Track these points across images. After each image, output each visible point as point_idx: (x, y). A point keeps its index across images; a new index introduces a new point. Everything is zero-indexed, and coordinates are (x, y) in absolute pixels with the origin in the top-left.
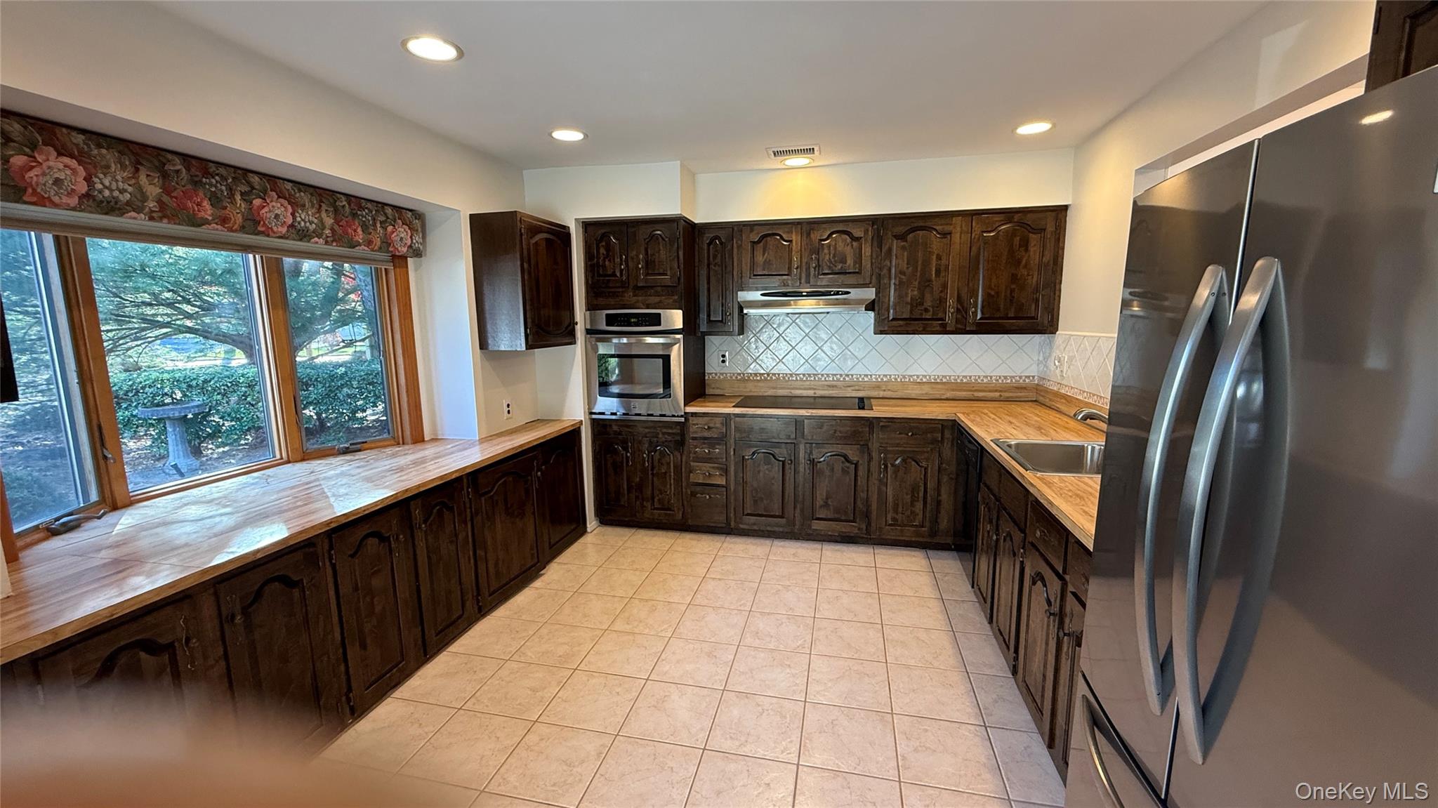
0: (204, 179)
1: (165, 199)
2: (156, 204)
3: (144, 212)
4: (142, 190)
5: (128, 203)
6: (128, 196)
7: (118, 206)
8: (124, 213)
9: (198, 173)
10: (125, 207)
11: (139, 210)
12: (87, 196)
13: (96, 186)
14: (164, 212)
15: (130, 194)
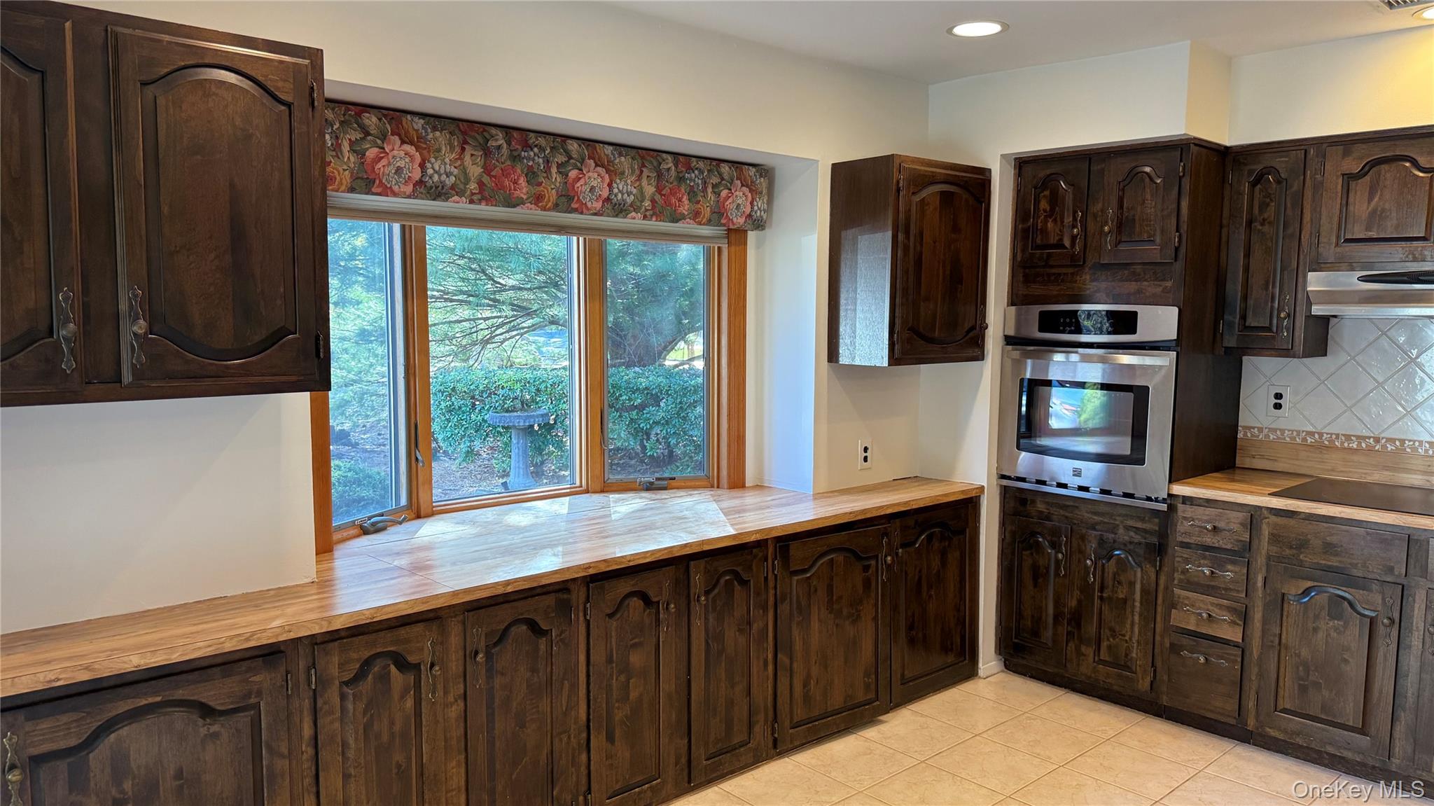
0: (523, 153)
1: (486, 179)
2: (476, 185)
3: (466, 195)
4: (466, 171)
5: (453, 187)
6: (453, 179)
7: (444, 191)
8: (449, 198)
9: (517, 146)
10: (450, 191)
11: (461, 193)
12: (420, 183)
13: (428, 171)
14: (483, 195)
15: (455, 177)
